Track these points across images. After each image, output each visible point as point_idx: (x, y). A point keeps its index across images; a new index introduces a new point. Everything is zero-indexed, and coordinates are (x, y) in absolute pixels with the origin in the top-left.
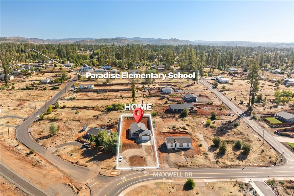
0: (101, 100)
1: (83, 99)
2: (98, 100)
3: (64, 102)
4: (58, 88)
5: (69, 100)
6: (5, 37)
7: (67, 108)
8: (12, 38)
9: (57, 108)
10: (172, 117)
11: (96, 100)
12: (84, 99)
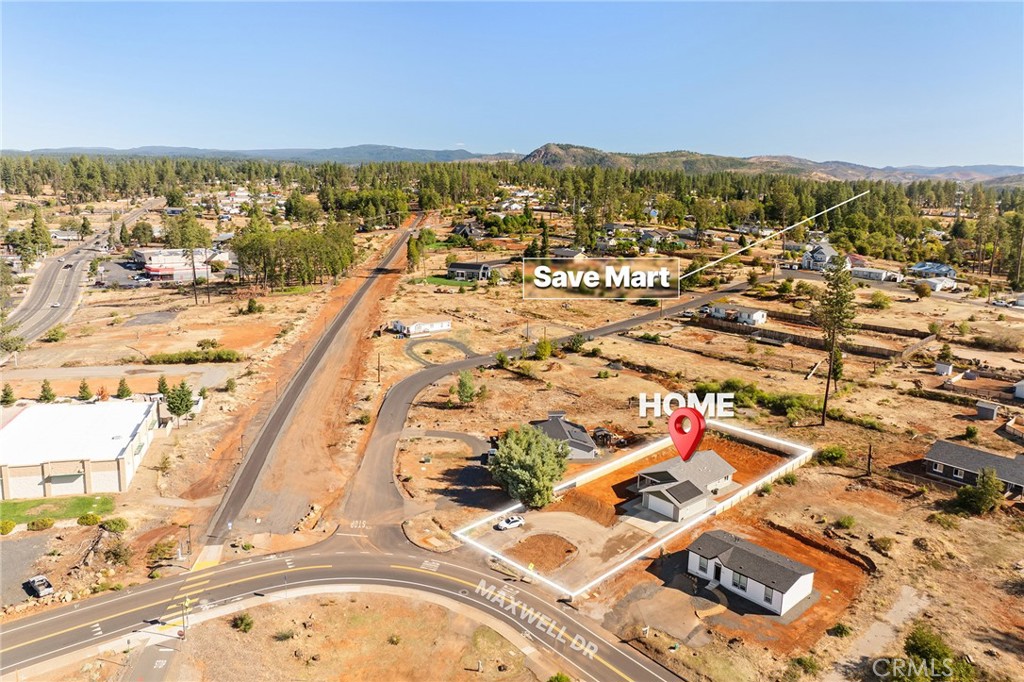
0: (732, 361)
1: (680, 348)
2: (721, 360)
3: (616, 341)
4: (654, 304)
5: (639, 339)
6: (747, 157)
7: (602, 358)
8: (765, 160)
9: (576, 352)
10: (909, 492)
11: (715, 358)
12: (683, 347)
